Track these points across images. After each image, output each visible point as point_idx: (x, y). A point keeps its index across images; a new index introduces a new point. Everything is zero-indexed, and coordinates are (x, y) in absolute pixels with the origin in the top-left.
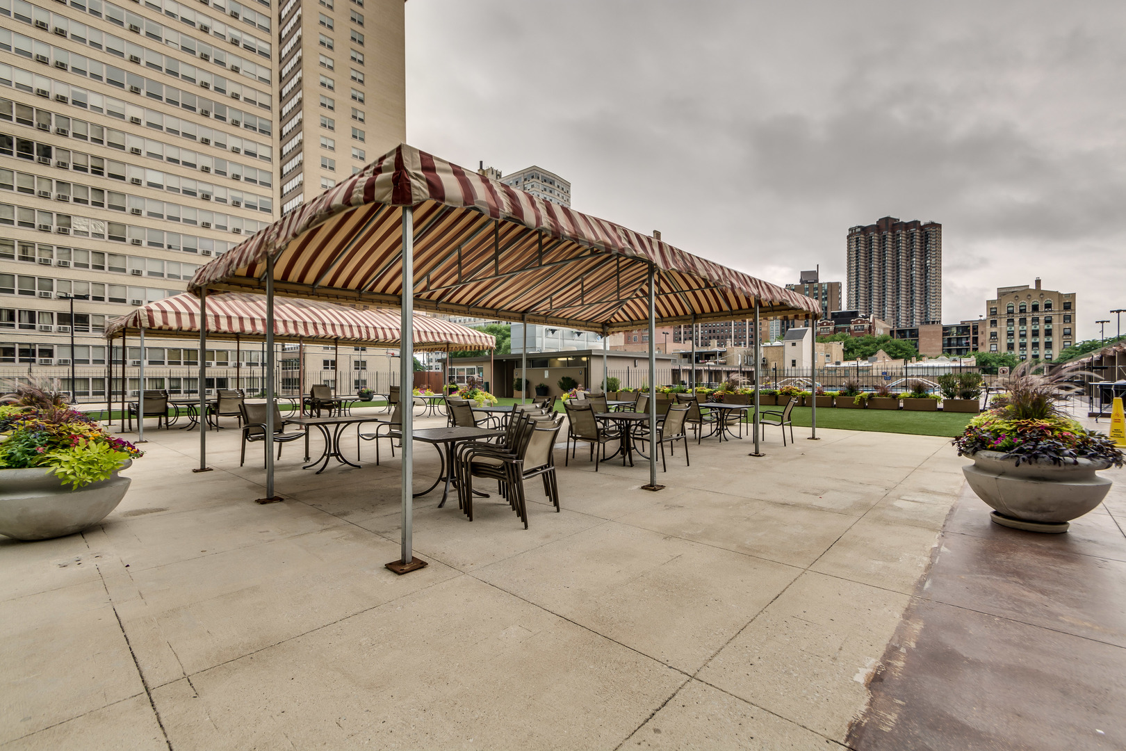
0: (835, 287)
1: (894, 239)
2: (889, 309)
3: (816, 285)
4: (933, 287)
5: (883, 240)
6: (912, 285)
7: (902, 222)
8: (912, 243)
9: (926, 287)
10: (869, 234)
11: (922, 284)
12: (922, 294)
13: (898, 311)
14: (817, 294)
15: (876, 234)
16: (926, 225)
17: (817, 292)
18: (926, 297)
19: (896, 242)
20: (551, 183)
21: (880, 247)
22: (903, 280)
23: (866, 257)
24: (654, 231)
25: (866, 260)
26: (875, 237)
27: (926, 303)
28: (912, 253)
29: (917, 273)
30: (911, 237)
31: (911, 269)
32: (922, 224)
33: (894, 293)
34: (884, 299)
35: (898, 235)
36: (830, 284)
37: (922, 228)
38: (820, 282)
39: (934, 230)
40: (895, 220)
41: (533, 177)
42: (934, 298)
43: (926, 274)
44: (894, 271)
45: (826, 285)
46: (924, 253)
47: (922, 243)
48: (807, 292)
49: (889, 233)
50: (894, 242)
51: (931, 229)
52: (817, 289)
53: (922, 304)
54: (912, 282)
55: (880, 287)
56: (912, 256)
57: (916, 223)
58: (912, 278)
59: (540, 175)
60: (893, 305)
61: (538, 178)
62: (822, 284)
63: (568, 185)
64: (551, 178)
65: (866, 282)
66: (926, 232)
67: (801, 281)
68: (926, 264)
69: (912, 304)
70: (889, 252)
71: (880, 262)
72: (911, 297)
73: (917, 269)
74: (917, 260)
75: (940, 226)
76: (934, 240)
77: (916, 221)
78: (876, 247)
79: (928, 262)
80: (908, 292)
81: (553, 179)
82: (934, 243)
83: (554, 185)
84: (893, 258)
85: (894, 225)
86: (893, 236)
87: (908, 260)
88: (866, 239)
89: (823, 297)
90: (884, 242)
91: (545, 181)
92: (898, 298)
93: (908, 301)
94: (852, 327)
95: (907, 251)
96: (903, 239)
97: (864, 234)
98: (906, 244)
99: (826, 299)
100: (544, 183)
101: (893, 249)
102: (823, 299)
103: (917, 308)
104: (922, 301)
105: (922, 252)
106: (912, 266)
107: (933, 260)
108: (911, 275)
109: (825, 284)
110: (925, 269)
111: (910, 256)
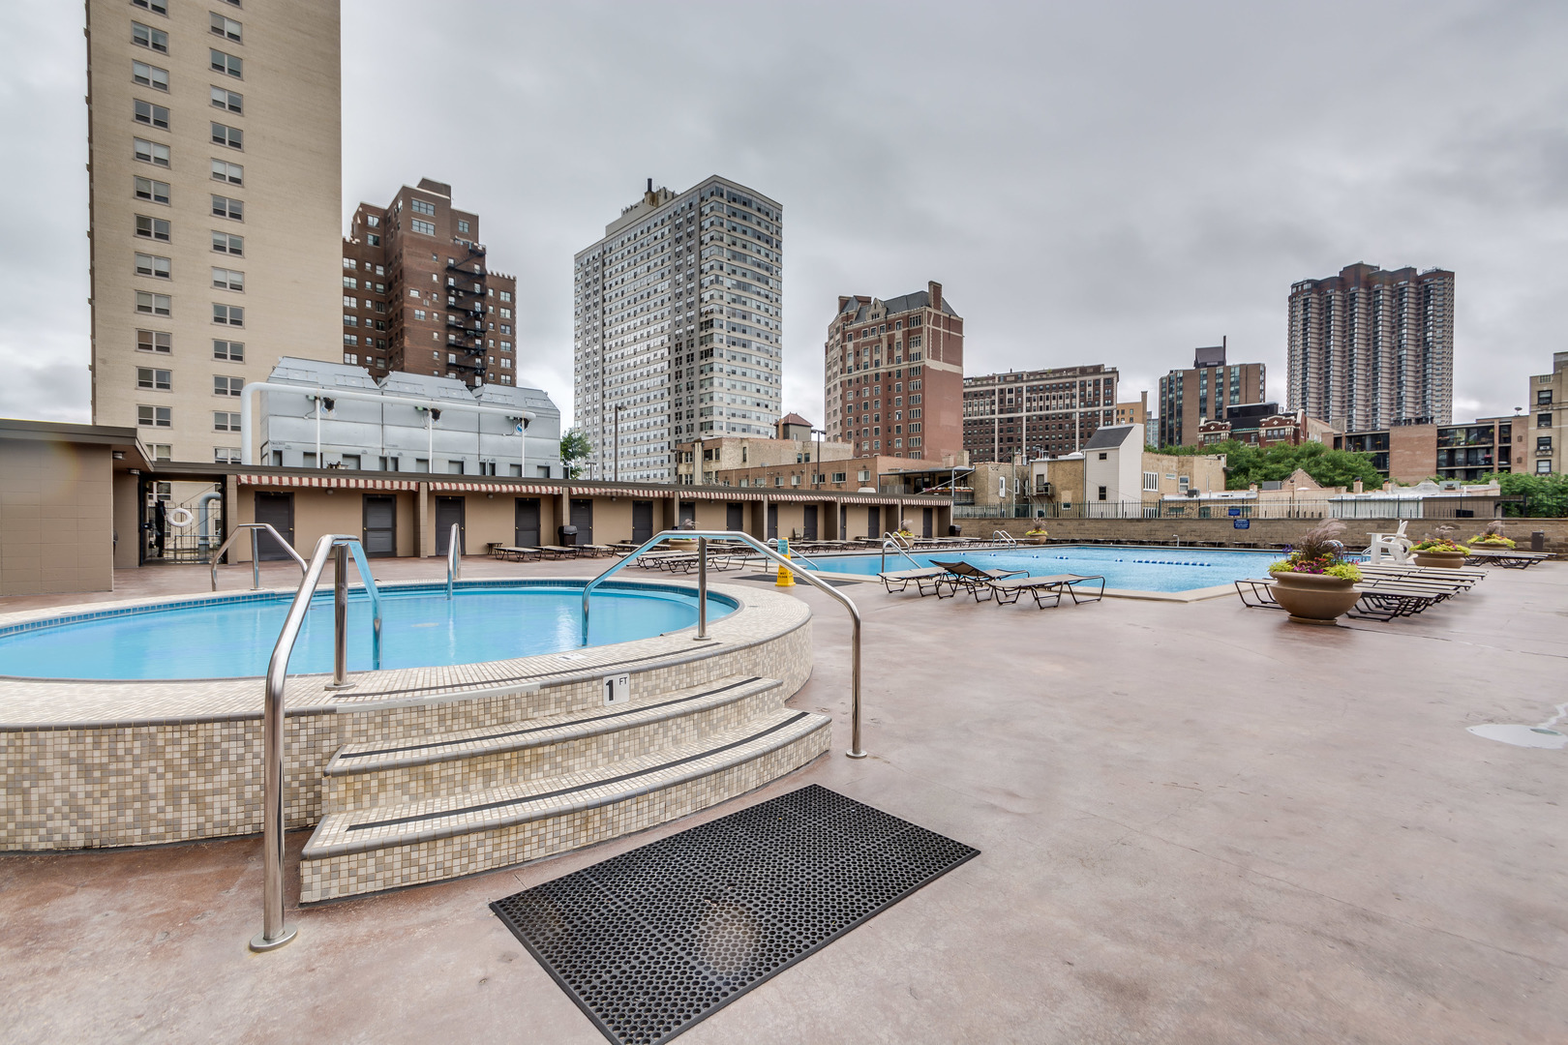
0: (1254, 373)
1: (1370, 299)
2: (1359, 412)
3: (1220, 370)
4: (1438, 375)
5: (1349, 302)
6: (1400, 372)
7: (1384, 271)
8: (1401, 305)
9: (1425, 376)
10: (1326, 293)
11: (1418, 372)
12: (1417, 388)
13: (1375, 415)
14: (1221, 384)
15: (1338, 293)
16: (1426, 275)
17: (1221, 380)
18: (1425, 391)
19: (1372, 305)
20: (745, 204)
21: (1344, 312)
22: (1385, 365)
23: (1321, 329)
24: (931, 283)
25: (1321, 334)
26: (1336, 297)
27: (1424, 402)
28: (1401, 320)
29: (1410, 353)
30: (1398, 294)
31: (1400, 347)
32: (1419, 273)
33: (1368, 386)
34: (1352, 396)
35: (1378, 292)
36: (1244, 368)
37: (1419, 280)
38: (1227, 364)
39: (1442, 282)
40: (1372, 268)
41: (712, 194)
42: (1439, 393)
43: (1425, 355)
44: (1368, 350)
45: (1238, 369)
46: (1422, 319)
47: (1419, 304)
48: (1205, 382)
49: (1362, 290)
50: (1369, 304)
51: (1436, 281)
52: (1221, 376)
53: (1418, 403)
54: (1400, 367)
55: (1343, 377)
56: (1401, 325)
57: (1409, 272)
58: (1400, 362)
59: (725, 189)
60: (1367, 406)
61: (722, 195)
62: (1230, 367)
63: (779, 207)
64: (745, 195)
65: (1321, 369)
66: (1427, 286)
67: (1197, 364)
68: (1425, 339)
69: (1399, 403)
70: (1359, 322)
71: (1344, 337)
72: (1399, 393)
73: (1410, 347)
74: (1410, 332)
75: (1451, 275)
76: (1441, 298)
77: (1410, 268)
78: (1337, 313)
79: (1430, 334)
80: (1392, 384)
81: (750, 197)
82: (1441, 303)
83: (750, 206)
84: (1367, 331)
85: (1369, 276)
86: (1368, 294)
87: (1393, 333)
88: (1320, 300)
89: (1232, 389)
90: (1352, 305)
91: (734, 200)
92: (1375, 394)
93: (1392, 399)
94: (1262, 432)
95: (1392, 318)
96: (1386, 298)
97: (1319, 294)
98: (1392, 307)
99: (1237, 392)
100: (733, 204)
101: (1368, 315)
102: (1232, 393)
103: (1409, 410)
104: (1417, 398)
105: (1419, 320)
106: (1400, 341)
107: (1439, 331)
108: (1400, 357)
109: (1235, 367)
110: (1424, 347)
111: (1397, 326)
